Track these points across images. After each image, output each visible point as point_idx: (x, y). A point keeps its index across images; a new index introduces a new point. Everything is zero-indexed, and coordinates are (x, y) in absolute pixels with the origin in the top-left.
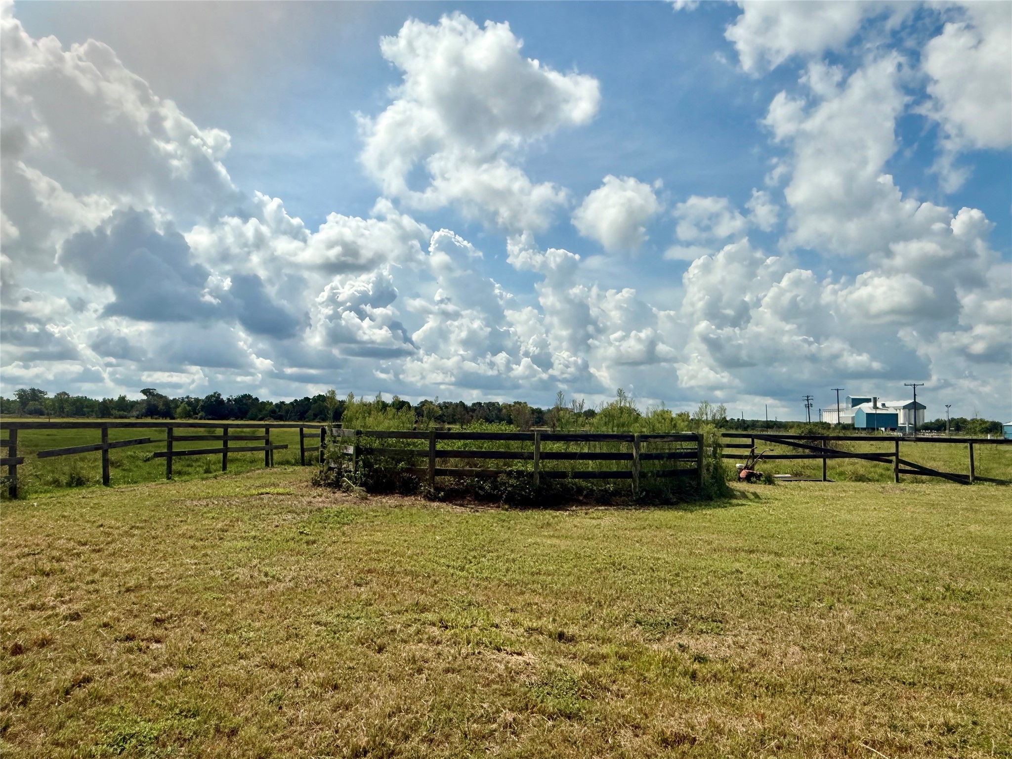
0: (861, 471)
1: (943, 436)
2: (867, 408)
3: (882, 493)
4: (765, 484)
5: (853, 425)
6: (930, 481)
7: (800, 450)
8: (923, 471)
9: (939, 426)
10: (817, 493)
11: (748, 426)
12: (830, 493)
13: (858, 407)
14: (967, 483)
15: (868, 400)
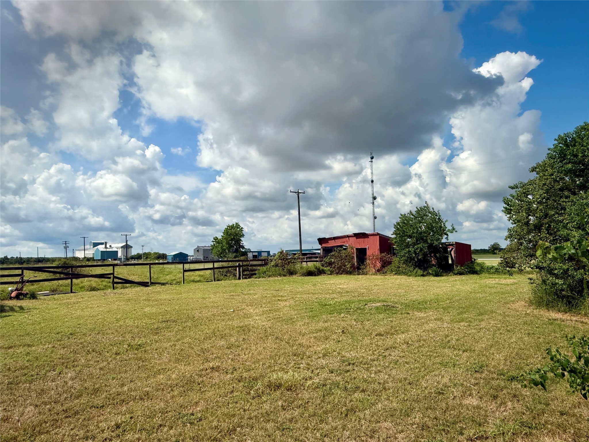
0: (94, 285)
1: (140, 262)
2: (101, 248)
3: (104, 296)
4: (30, 299)
5: (93, 258)
6: (131, 287)
7: (58, 275)
8: (127, 282)
9: (139, 257)
10: (64, 301)
11: (24, 262)
12: (73, 300)
13: (96, 248)
14: (148, 286)
15: (102, 244)
